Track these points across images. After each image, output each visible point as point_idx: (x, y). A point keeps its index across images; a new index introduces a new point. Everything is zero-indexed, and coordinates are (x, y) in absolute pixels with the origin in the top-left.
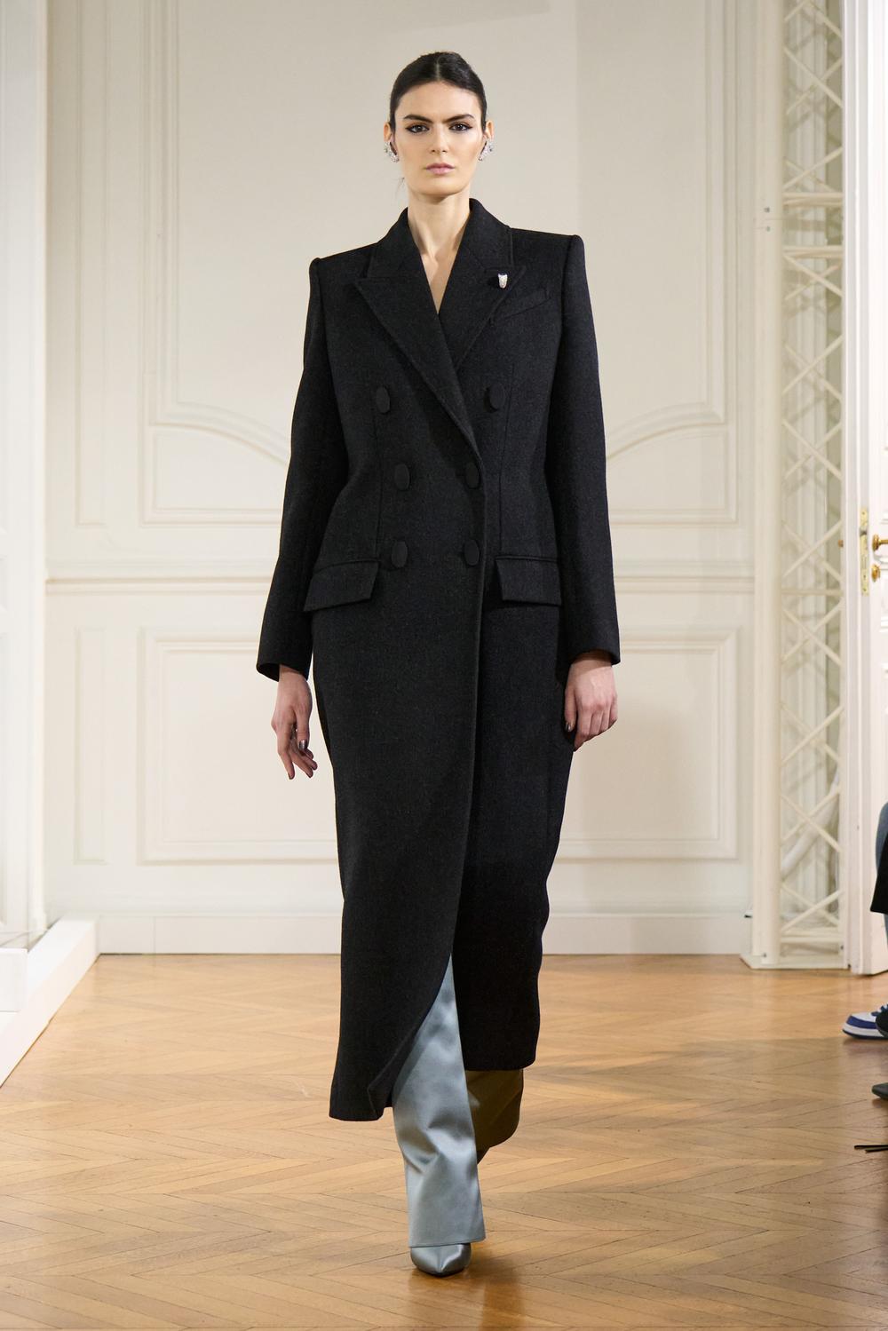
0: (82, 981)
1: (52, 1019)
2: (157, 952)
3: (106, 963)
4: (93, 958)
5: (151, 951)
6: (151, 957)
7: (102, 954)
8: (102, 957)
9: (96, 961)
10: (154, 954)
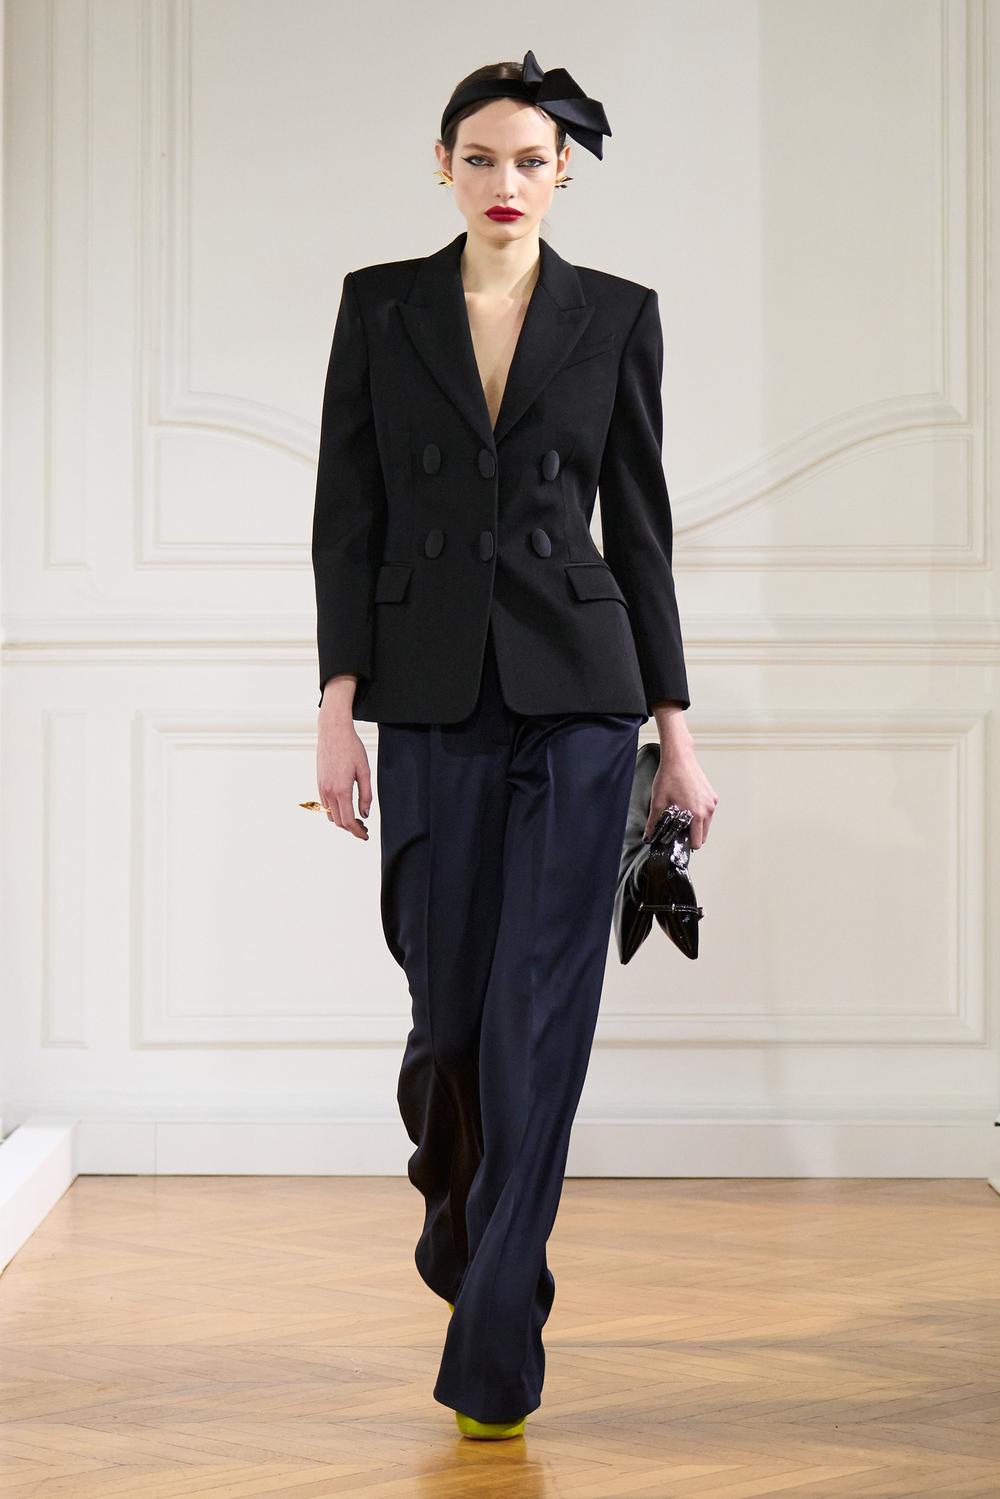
0: (51, 1212)
1: (7, 1267)
2: (159, 1173)
3: (87, 1187)
4: (69, 1182)
5: (152, 1172)
6: (151, 1179)
7: (80, 1176)
8: (80, 1179)
9: (71, 1186)
10: (156, 1176)
